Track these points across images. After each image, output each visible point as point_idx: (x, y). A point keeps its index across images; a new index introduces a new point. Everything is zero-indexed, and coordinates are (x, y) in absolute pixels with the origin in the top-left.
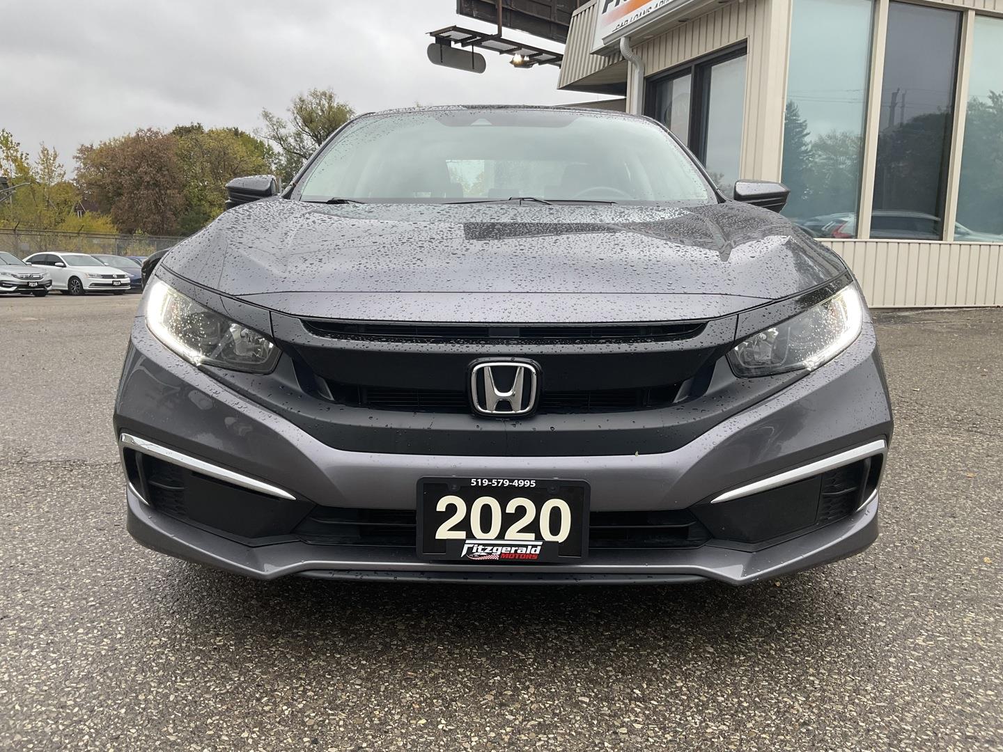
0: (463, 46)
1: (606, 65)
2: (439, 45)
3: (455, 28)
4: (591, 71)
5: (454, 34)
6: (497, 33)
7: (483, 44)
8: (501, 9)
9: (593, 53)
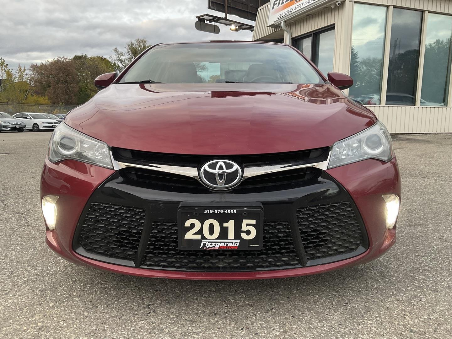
0: (210, 22)
1: (273, 32)
2: (200, 22)
3: (207, 15)
4: (267, 34)
5: (206, 17)
6: (225, 17)
7: (219, 21)
8: (227, 6)
9: (268, 27)
